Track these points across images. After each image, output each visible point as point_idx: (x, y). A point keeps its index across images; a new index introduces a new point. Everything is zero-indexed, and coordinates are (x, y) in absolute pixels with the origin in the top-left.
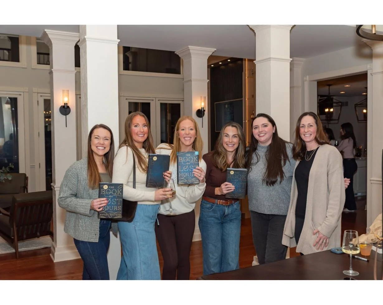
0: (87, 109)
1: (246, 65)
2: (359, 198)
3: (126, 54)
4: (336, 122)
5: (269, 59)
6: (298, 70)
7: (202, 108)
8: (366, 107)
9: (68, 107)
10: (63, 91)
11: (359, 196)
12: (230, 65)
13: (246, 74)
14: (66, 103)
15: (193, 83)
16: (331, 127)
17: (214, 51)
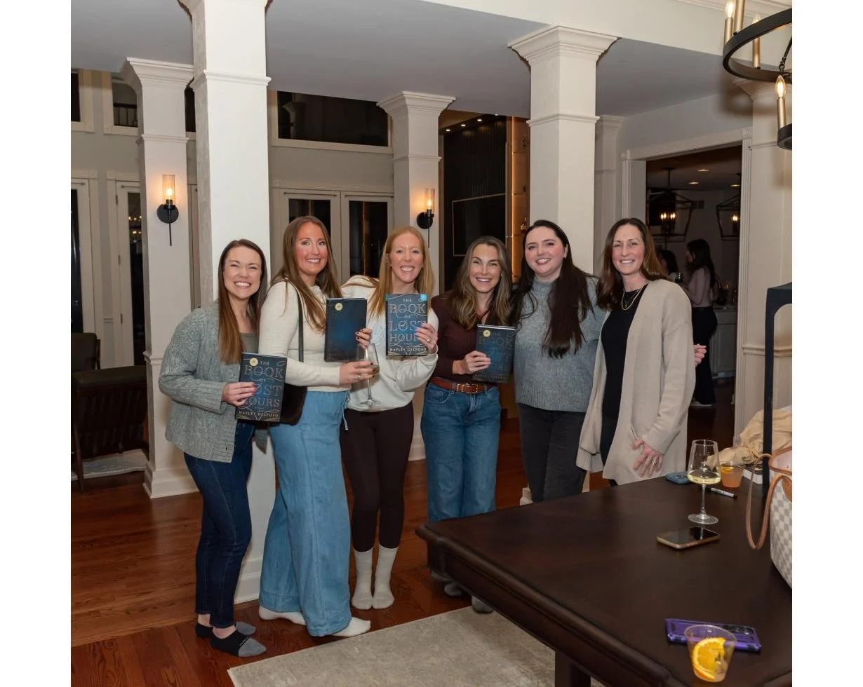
0: (210, 210)
1: (513, 128)
2: (721, 382)
3: (284, 106)
4: (681, 238)
5: (556, 117)
6: (611, 138)
7: (428, 210)
8: (737, 211)
9: (174, 207)
10: (164, 176)
11: (723, 378)
12: (482, 128)
13: (511, 146)
14: (169, 199)
15: (412, 163)
16: (670, 247)
17: (451, 101)
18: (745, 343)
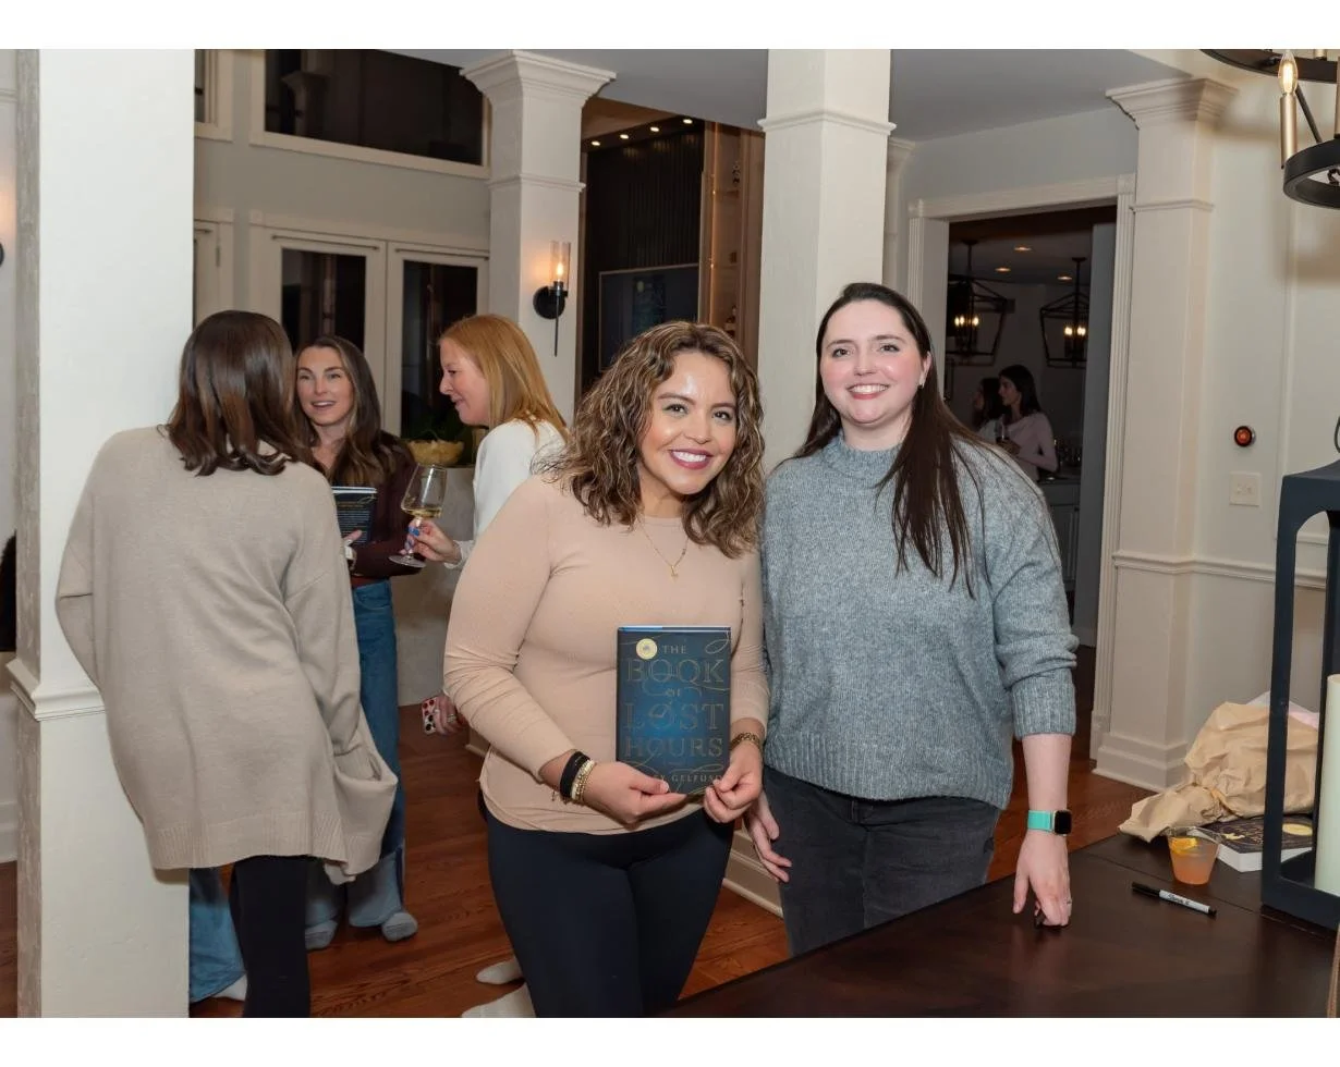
1: (713, 143)
4: (988, 359)
5: (818, 116)
7: (556, 283)
12: (658, 145)
13: (712, 179)
17: (608, 80)
18: (1118, 548)
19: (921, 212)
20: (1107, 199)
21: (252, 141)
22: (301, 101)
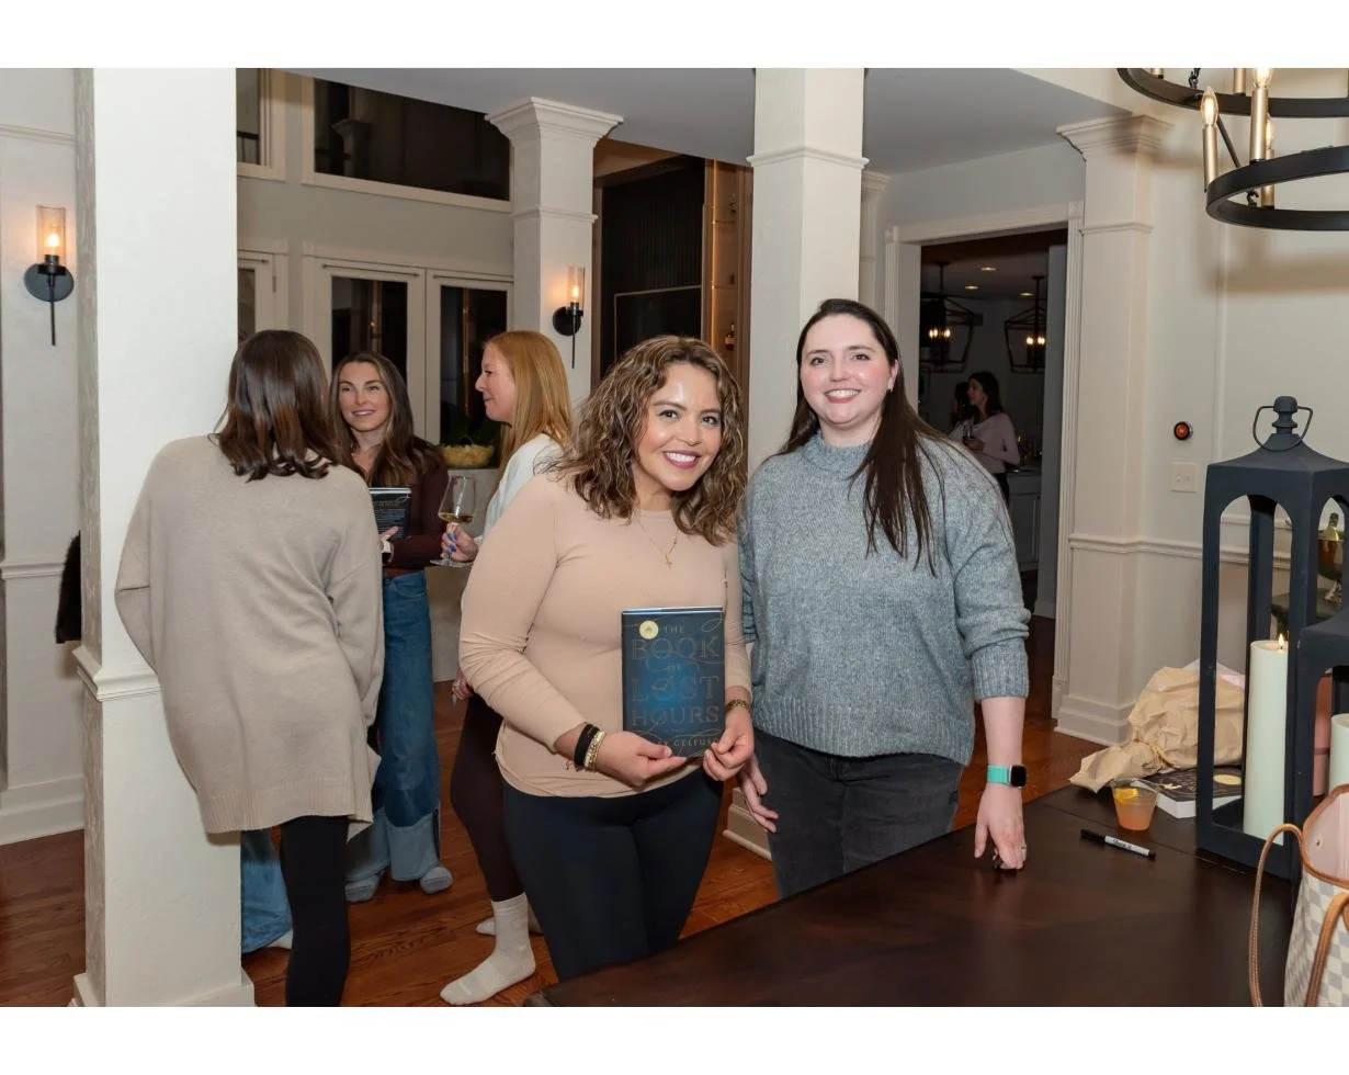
0: (94, 272)
1: (713, 178)
5: (799, 152)
7: (572, 304)
9: (62, 271)
10: (41, 208)
14: (53, 253)
17: (616, 123)
18: (1073, 531)
19: (896, 236)
20: (1059, 223)
21: (304, 181)
22: (349, 145)
